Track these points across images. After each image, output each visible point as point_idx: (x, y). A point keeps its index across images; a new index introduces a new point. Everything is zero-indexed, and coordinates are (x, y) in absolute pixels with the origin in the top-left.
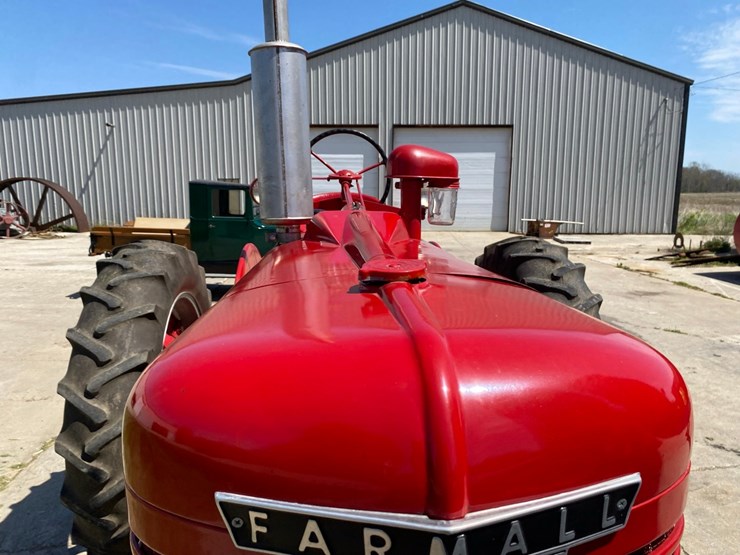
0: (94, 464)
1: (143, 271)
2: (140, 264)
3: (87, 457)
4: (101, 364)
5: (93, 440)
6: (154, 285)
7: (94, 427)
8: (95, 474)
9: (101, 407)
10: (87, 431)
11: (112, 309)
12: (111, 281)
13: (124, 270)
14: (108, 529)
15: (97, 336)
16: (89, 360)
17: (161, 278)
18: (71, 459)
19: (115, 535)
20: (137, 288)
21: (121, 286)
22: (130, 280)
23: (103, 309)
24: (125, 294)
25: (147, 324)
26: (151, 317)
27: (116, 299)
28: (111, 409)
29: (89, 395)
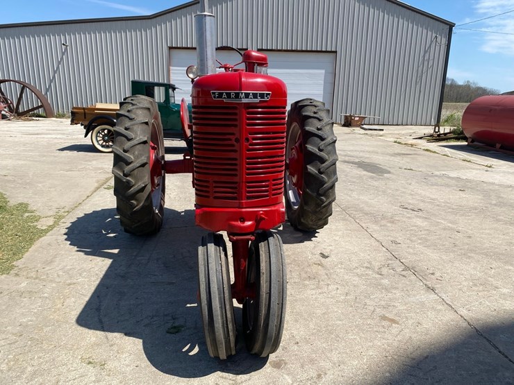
0: (128, 178)
1: (141, 106)
2: (139, 103)
3: (126, 175)
4: (129, 140)
5: (127, 169)
6: (146, 111)
7: (128, 163)
8: (128, 182)
9: (130, 156)
10: (125, 165)
11: (131, 119)
12: (129, 109)
13: (133, 104)
14: (133, 206)
15: (126, 129)
16: (124, 138)
17: (149, 109)
18: (118, 176)
19: (135, 209)
20: (140, 112)
21: (133, 111)
22: (137, 108)
23: (127, 119)
24: (135, 114)
25: (145, 126)
26: (147, 123)
27: (132, 116)
28: (134, 158)
29: (125, 151)
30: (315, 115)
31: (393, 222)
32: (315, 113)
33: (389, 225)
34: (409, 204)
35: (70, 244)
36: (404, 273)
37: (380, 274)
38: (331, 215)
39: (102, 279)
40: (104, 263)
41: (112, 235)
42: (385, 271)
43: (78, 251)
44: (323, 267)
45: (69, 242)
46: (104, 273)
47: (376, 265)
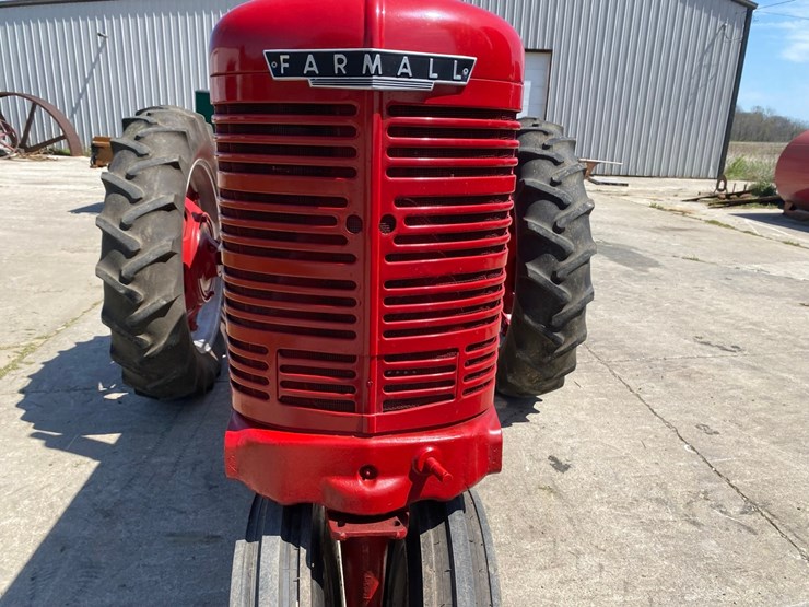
0: (130, 287)
1: (167, 127)
2: (164, 121)
3: (124, 280)
4: (134, 201)
5: (128, 266)
6: (176, 140)
7: (130, 254)
8: (131, 295)
9: (133, 238)
10: (123, 257)
11: (141, 156)
12: (139, 133)
13: (149, 124)
14: (142, 347)
15: (129, 177)
16: (122, 198)
17: (183, 134)
18: (110, 282)
19: (148, 353)
20: (162, 140)
21: (148, 137)
22: (156, 132)
23: (133, 156)
24: (152, 144)
25: (172, 171)
26: (175, 165)
27: (143, 147)
28: (144, 241)
29: (124, 227)
30: (546, 153)
31: (688, 377)
32: (545, 147)
33: (682, 382)
34: (711, 333)
35: (23, 418)
36: (748, 519)
37: (694, 523)
38: (572, 369)
39: (60, 521)
40: (77, 471)
41: (114, 396)
42: (702, 511)
43: (34, 436)
44: (560, 497)
45: (23, 412)
46: (68, 501)
47: (679, 492)
